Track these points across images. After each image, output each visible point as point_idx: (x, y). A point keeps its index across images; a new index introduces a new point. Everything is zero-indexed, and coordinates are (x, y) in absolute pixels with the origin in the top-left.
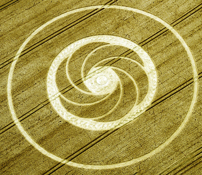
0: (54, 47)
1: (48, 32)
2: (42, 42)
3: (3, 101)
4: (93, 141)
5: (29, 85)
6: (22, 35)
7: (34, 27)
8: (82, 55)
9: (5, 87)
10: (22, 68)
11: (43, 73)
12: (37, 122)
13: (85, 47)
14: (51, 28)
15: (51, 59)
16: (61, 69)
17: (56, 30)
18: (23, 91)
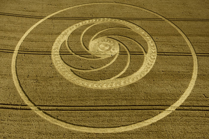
0: (123, 95)
1: (119, 116)
2: (133, 108)
3: (203, 75)
4: (140, 20)
5: (170, 74)
6: (151, 131)
7: (131, 135)
8: (103, 72)
9: (196, 85)
10: (170, 92)
11: (151, 76)
12: (176, 46)
13: (95, 77)
14: (111, 119)
15: (135, 84)
16: (131, 70)
17: (108, 113)
18: (179, 72)
